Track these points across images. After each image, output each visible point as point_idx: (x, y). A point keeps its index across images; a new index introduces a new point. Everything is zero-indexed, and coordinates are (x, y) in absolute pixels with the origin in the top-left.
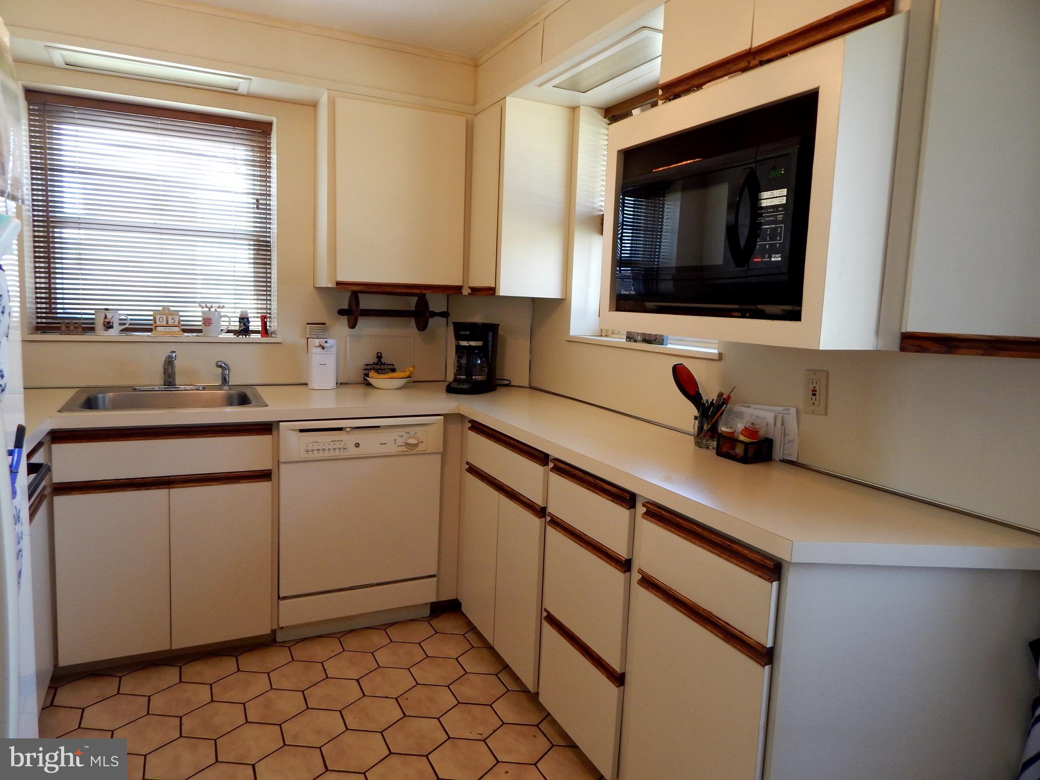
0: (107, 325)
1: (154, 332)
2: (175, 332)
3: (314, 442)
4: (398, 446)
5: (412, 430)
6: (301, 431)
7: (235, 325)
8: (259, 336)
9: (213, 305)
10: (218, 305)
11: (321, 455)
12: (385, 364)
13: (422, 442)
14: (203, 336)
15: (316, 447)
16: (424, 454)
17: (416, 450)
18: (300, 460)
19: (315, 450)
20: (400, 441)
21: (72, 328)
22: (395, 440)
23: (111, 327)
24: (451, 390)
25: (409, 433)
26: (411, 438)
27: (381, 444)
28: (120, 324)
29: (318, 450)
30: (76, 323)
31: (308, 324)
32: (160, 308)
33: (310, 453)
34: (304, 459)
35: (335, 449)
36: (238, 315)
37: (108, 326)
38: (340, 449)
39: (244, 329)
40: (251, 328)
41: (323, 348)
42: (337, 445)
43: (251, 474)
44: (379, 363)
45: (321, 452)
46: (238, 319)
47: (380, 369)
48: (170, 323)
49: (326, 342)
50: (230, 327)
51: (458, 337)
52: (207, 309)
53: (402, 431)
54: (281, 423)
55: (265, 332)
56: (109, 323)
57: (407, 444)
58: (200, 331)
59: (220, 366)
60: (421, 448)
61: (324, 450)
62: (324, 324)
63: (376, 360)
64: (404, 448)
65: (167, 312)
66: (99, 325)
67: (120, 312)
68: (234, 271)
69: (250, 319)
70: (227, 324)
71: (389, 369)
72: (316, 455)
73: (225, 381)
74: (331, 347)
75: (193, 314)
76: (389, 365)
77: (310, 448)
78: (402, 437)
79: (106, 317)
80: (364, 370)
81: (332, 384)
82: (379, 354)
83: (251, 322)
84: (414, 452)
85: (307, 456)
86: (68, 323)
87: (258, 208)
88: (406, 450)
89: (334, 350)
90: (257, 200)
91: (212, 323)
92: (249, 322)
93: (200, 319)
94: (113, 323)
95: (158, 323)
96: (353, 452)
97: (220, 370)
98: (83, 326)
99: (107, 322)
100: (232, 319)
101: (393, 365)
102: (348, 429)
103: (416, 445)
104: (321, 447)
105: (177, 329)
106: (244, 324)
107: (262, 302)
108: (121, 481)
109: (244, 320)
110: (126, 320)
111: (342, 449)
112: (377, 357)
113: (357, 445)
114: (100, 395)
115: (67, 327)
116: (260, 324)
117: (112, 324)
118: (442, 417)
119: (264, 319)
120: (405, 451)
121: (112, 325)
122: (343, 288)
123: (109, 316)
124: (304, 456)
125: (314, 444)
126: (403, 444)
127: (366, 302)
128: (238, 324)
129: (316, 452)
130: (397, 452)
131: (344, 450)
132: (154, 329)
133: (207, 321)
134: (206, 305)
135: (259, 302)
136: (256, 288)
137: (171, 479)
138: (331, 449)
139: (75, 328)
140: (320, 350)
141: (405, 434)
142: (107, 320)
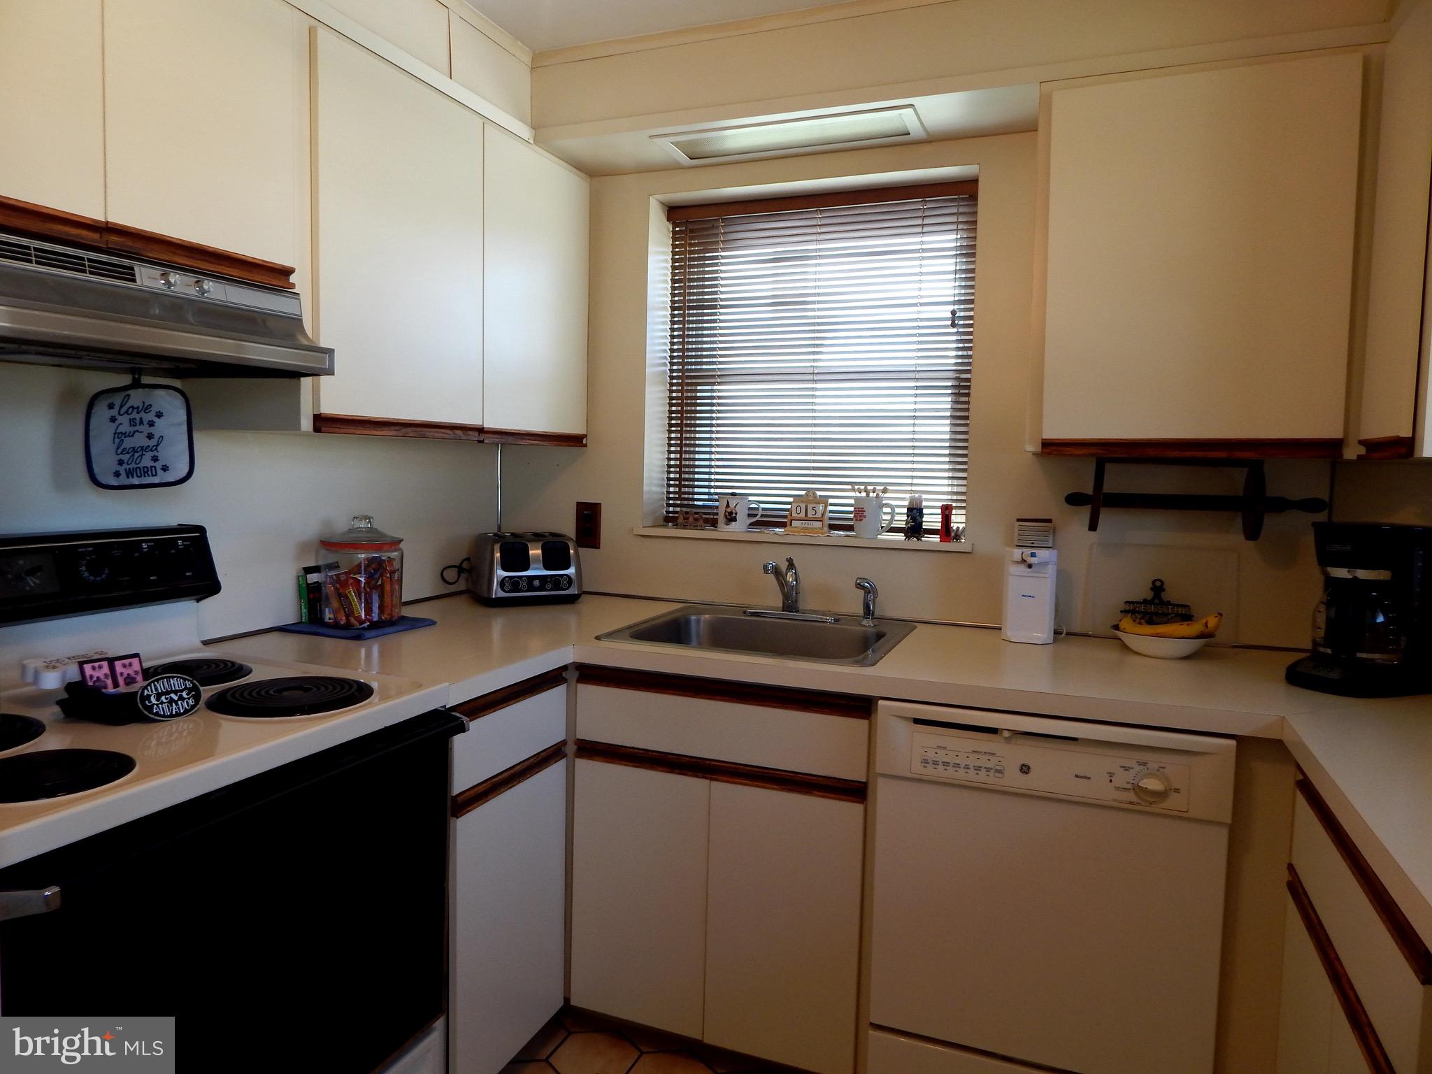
0: (729, 517)
1: (788, 528)
2: (816, 528)
3: (939, 747)
4: (1117, 788)
5: (1154, 760)
6: (918, 721)
7: (901, 520)
8: (935, 539)
9: (878, 488)
10: (882, 488)
11: (950, 773)
12: (1169, 603)
13: (1177, 791)
14: (855, 537)
15: (941, 757)
16: (1181, 817)
17: (1162, 805)
18: (909, 775)
19: (940, 763)
20: (1122, 779)
21: (691, 519)
22: (1111, 775)
23: (734, 520)
24: (1298, 677)
25: (1145, 764)
26: (1151, 775)
27: (1077, 776)
28: (749, 515)
29: (946, 764)
30: (696, 513)
31: (1019, 520)
32: (803, 493)
33: (930, 768)
34: (918, 777)
35: (978, 768)
36: (906, 503)
37: (731, 518)
38: (988, 770)
39: (915, 528)
40: (925, 526)
41: (1030, 566)
42: (983, 761)
43: (830, 784)
44: (1157, 601)
45: (950, 769)
46: (905, 510)
47: (1156, 614)
48: (810, 515)
49: (1033, 555)
50: (894, 522)
51: (1325, 559)
52: (864, 494)
53: (1131, 759)
54: (881, 702)
55: (946, 531)
56: (731, 513)
57: (1138, 789)
58: (850, 528)
59: (863, 588)
60: (1174, 802)
61: (957, 765)
62: (1049, 521)
63: (1149, 595)
64: (1131, 796)
65: (810, 499)
66: (721, 518)
67: (751, 498)
68: (914, 432)
69: (925, 511)
70: (888, 517)
71: (1177, 615)
72: (940, 773)
73: (868, 611)
74: (1046, 564)
75: (842, 501)
76: (1178, 606)
77: (931, 755)
78: (1127, 769)
79: (728, 506)
80: (1122, 612)
81: (1043, 633)
82: (1158, 584)
83: (925, 516)
84: (1154, 809)
85: (924, 771)
86: (687, 513)
87: (953, 325)
88: (1135, 799)
89: (1051, 570)
90: (953, 313)
91: (865, 517)
92: (921, 515)
93: (852, 509)
94: (736, 514)
95: (794, 514)
96: (1014, 780)
97: (862, 592)
98: (704, 516)
99: (729, 513)
100: (897, 510)
101: (1186, 606)
102: (1006, 734)
103: (1161, 795)
104: (951, 759)
105: (819, 524)
106: (914, 519)
107: (960, 482)
108: (650, 753)
109: (915, 512)
110: (757, 509)
111: (992, 771)
112: (1152, 589)
113: (1025, 769)
114: (693, 617)
115: (685, 519)
116: (939, 518)
117: (734, 515)
118: (1233, 743)
119: (946, 511)
120: (1132, 803)
121: (735, 517)
122: (1055, 453)
123: (732, 505)
124: (918, 769)
125: (939, 751)
126: (1129, 786)
127: (1119, 480)
128: (905, 518)
129: (941, 767)
130: (1114, 800)
131: (997, 775)
132: (788, 523)
133: (859, 513)
134: (866, 487)
135: (955, 482)
136: (953, 459)
137: (714, 765)
138: (971, 766)
139: (696, 520)
140: (1022, 569)
141: (1133, 764)
142: (729, 510)
